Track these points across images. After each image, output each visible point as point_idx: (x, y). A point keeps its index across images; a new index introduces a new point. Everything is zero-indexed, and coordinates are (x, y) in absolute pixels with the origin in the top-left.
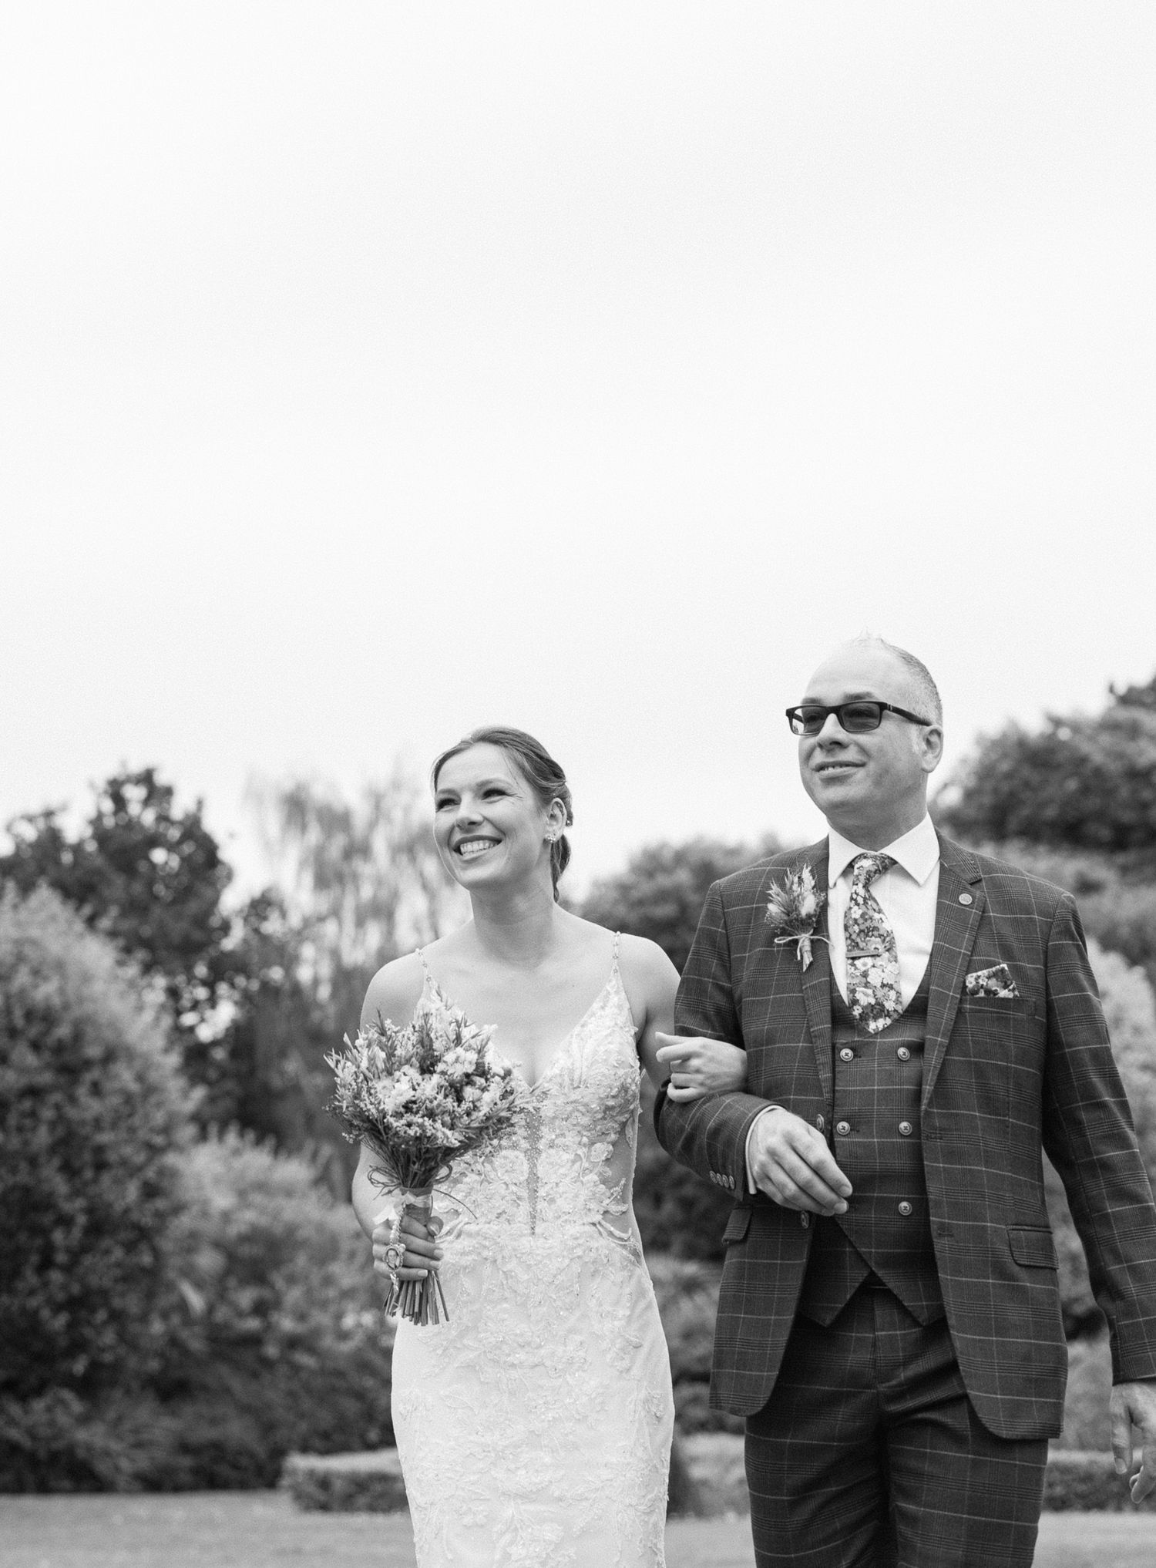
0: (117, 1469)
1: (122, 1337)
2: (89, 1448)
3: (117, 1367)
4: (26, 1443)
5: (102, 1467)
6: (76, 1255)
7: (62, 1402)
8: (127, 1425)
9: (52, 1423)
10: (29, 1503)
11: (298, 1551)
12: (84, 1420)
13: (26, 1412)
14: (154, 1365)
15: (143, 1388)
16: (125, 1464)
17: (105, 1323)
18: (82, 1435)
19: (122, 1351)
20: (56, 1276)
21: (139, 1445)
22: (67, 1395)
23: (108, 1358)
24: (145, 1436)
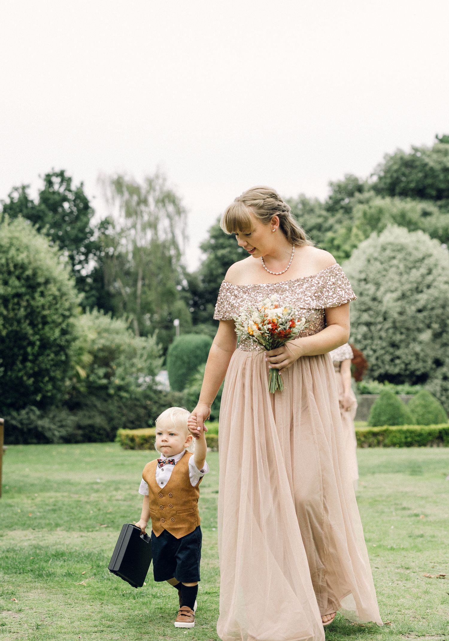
0: (54, 435)
1: (54, 387)
2: (43, 427)
3: (53, 398)
4: (19, 426)
5: (48, 434)
6: (36, 356)
7: (32, 410)
8: (57, 419)
9: (29, 418)
10: (21, 447)
11: (123, 464)
12: (41, 417)
13: (19, 415)
14: (67, 397)
15: (63, 406)
16: (56, 433)
17: (48, 382)
18: (40, 423)
19: (55, 391)
20: (29, 364)
21: (62, 426)
22: (34, 408)
23: (49, 394)
24: (64, 423)
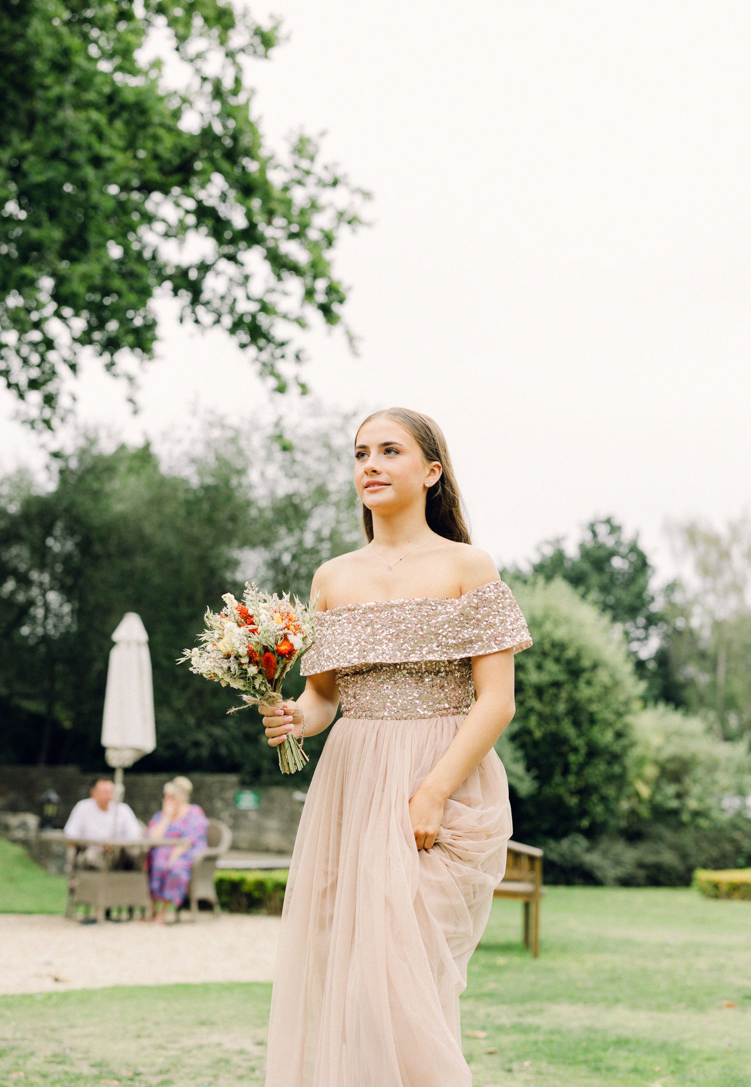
0: (606, 875)
1: (606, 809)
6: (582, 767)
7: (576, 840)
8: (611, 853)
9: (572, 852)
13: (558, 846)
15: (618, 835)
16: (610, 873)
17: (597, 802)
18: (587, 858)
19: (606, 816)
21: (618, 863)
22: (579, 837)
23: (599, 820)
24: (621, 859)
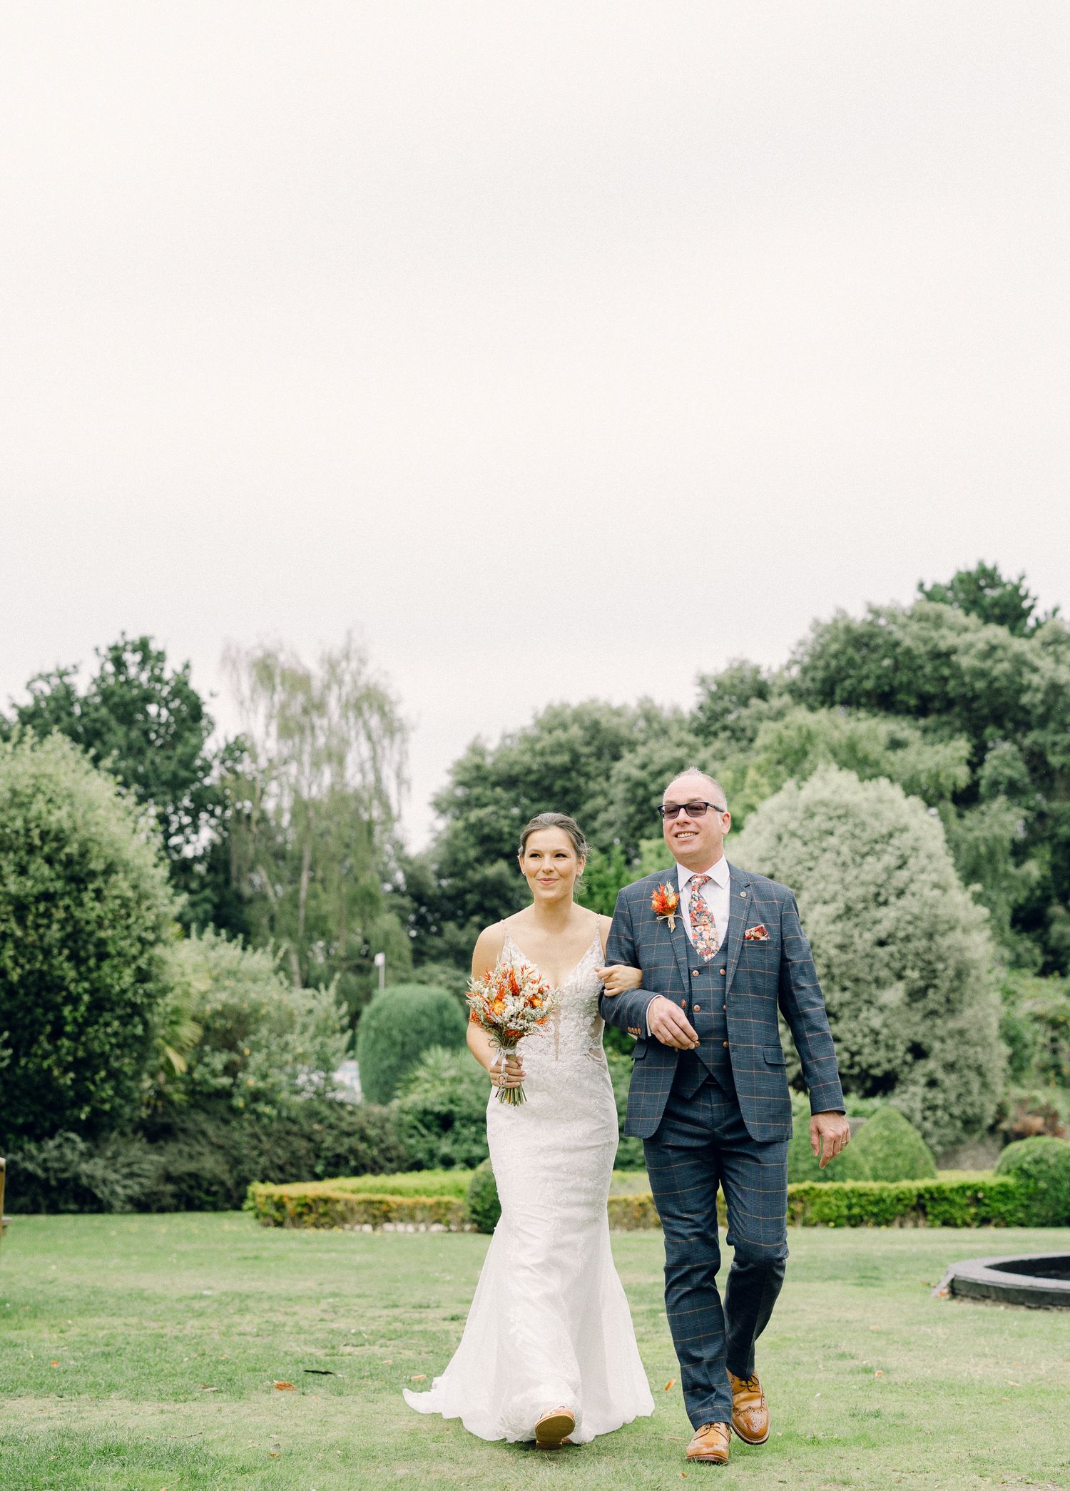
0: (113, 1193)
2: (91, 1177)
4: (40, 1172)
5: (102, 1192)
7: (68, 1140)
8: (121, 1159)
9: (61, 1158)
10: (42, 1219)
11: (256, 1258)
12: (88, 1156)
13: (40, 1150)
14: (144, 1113)
16: (119, 1190)
17: (103, 1080)
20: (65, 1043)
21: (131, 1175)
22: (73, 1136)
23: (107, 1107)
24: (135, 1168)
